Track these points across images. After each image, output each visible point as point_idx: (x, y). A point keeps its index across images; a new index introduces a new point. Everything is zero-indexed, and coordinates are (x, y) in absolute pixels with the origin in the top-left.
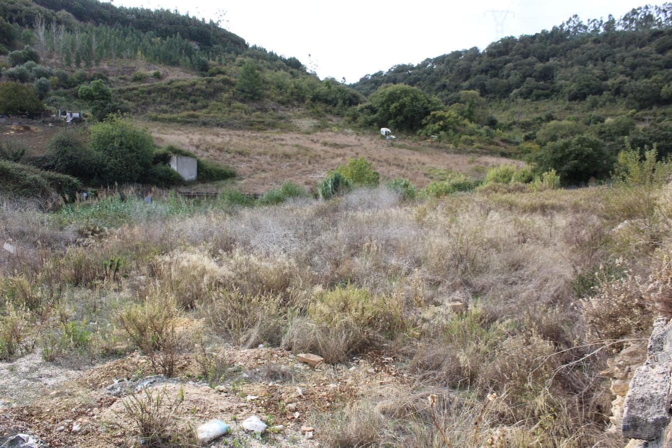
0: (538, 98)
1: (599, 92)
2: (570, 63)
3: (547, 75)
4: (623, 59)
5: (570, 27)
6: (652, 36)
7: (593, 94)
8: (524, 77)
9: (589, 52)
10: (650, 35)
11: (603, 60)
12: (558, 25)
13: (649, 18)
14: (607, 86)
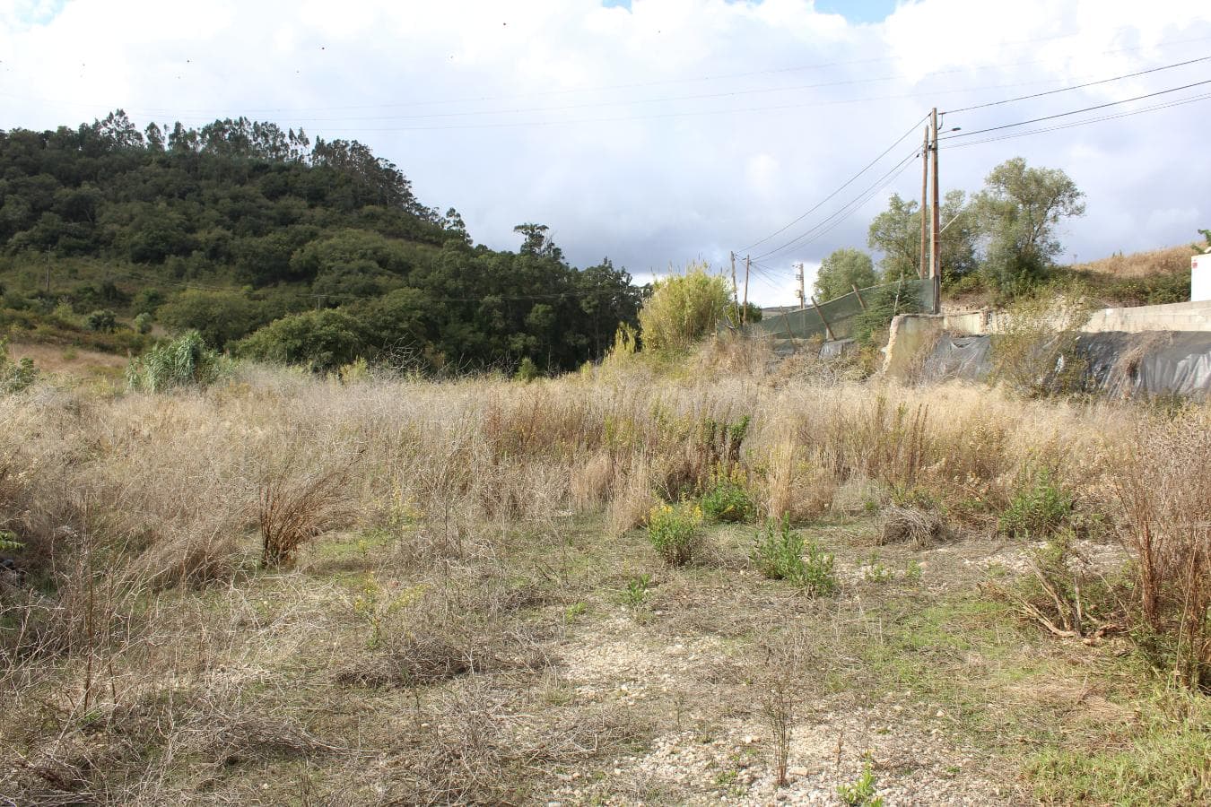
0: (69, 251)
1: (185, 251)
2: (122, 194)
3: (80, 211)
4: (216, 201)
5: (111, 131)
6: (254, 170)
7: (177, 255)
8: (36, 211)
9: (154, 179)
10: (251, 168)
11: (182, 196)
12: (91, 123)
13: (239, 140)
14: (196, 242)
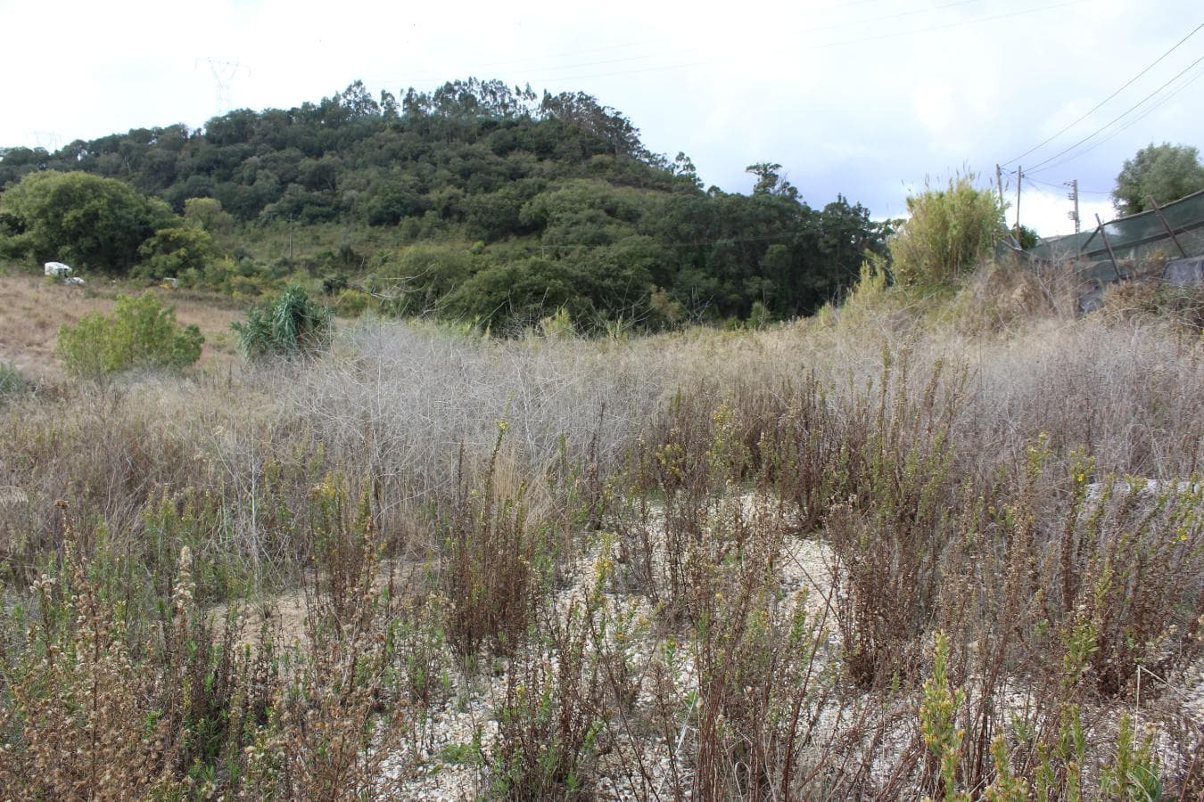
0: (313, 219)
1: (419, 211)
2: (360, 161)
3: (322, 180)
4: (447, 161)
5: (349, 102)
6: (483, 129)
7: (411, 216)
8: (283, 184)
9: (389, 144)
10: (480, 126)
11: (416, 158)
12: (330, 98)
13: (468, 99)
14: (429, 202)
